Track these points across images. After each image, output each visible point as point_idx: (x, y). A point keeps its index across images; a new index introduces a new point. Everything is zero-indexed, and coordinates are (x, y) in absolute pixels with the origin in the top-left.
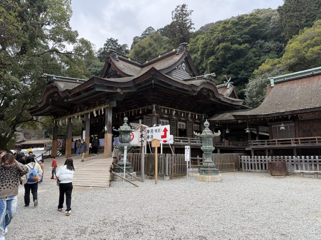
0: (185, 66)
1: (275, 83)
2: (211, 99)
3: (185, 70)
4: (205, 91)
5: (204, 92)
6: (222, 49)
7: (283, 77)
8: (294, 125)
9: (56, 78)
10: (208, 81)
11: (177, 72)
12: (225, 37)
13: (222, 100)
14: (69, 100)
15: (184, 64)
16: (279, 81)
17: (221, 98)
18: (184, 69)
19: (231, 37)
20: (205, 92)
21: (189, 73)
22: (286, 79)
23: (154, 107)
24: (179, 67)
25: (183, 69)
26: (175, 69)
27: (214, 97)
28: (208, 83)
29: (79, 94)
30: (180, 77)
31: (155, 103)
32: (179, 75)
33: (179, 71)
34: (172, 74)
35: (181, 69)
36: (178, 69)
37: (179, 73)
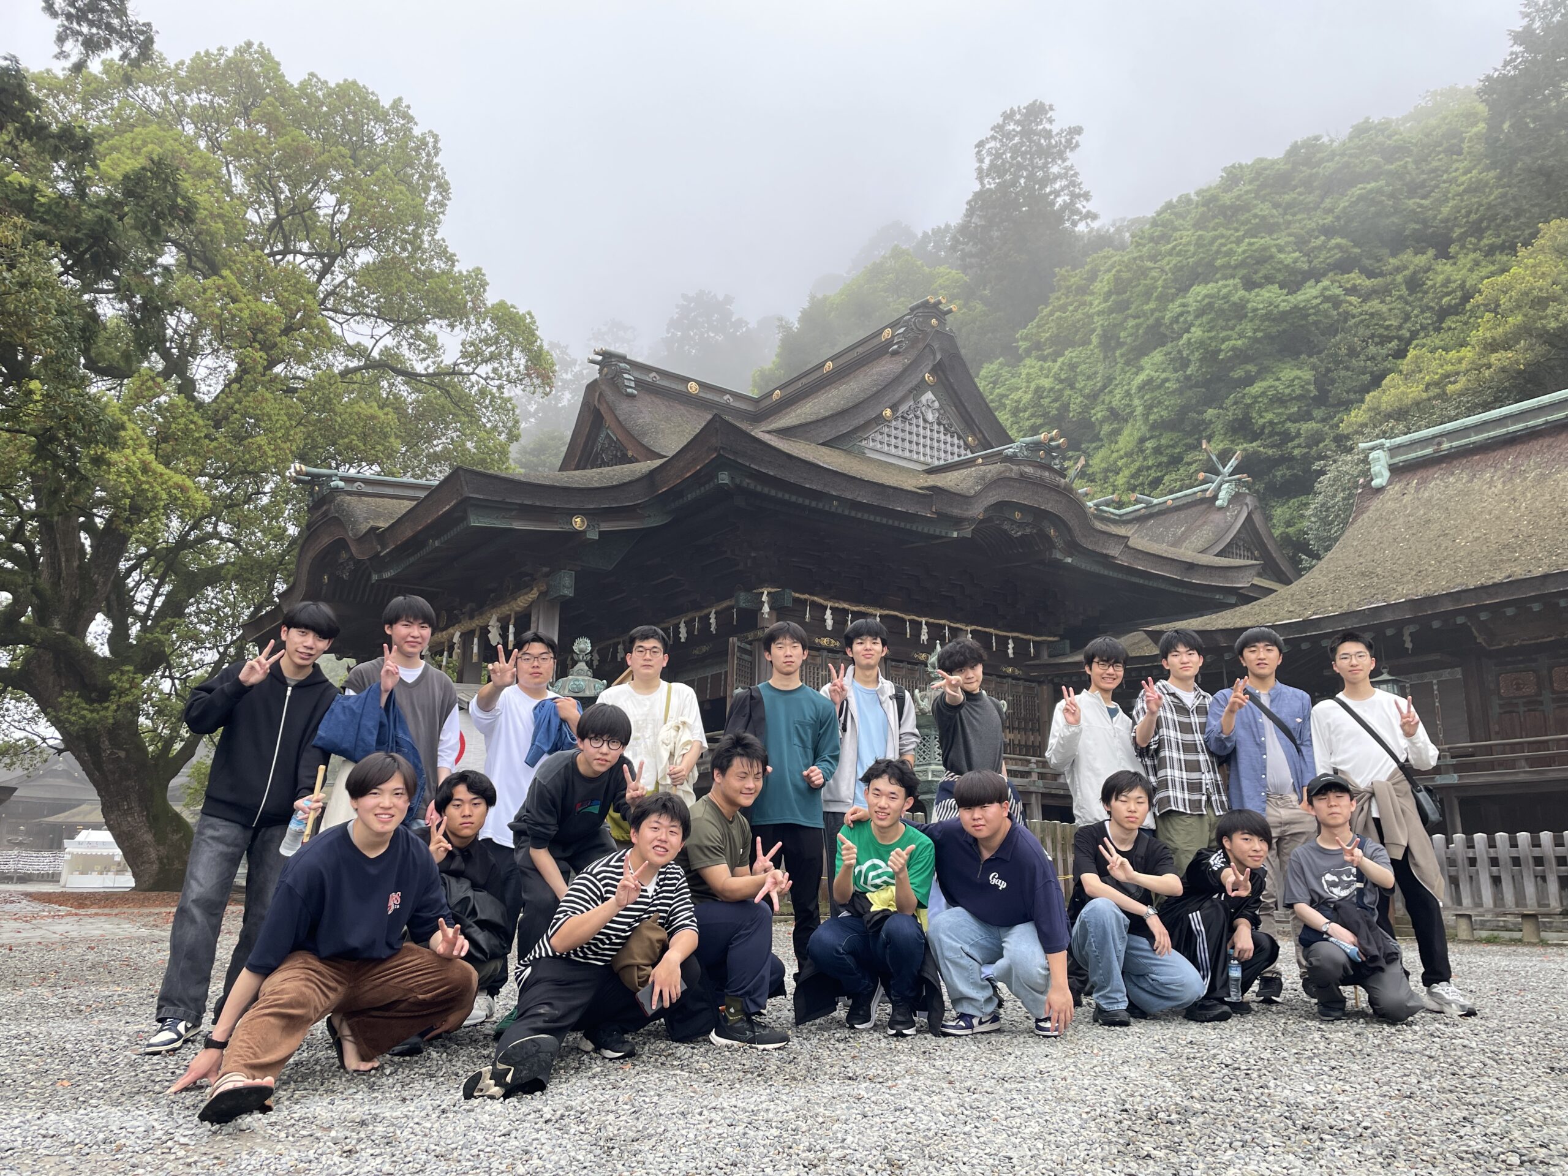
0: (937, 404)
1: (1395, 470)
2: (1058, 555)
3: (939, 424)
4: (1018, 516)
5: (1014, 522)
6: (1201, 313)
7: (1434, 437)
8: (1459, 676)
9: (341, 484)
10: (1029, 470)
11: (893, 432)
12: (1218, 252)
13: (1124, 560)
14: (386, 575)
15: (929, 396)
16: (1413, 455)
17: (1115, 551)
18: (930, 417)
19: (1244, 252)
20: (1021, 525)
21: (959, 438)
22: (1446, 446)
23: (765, 598)
24: (903, 408)
25: (925, 421)
26: (879, 419)
27: (1073, 547)
28: (1023, 478)
29: (415, 544)
30: (907, 454)
31: (772, 583)
32: (903, 449)
33: (903, 431)
34: (864, 443)
35: (917, 417)
36: (896, 419)
37: (903, 440)
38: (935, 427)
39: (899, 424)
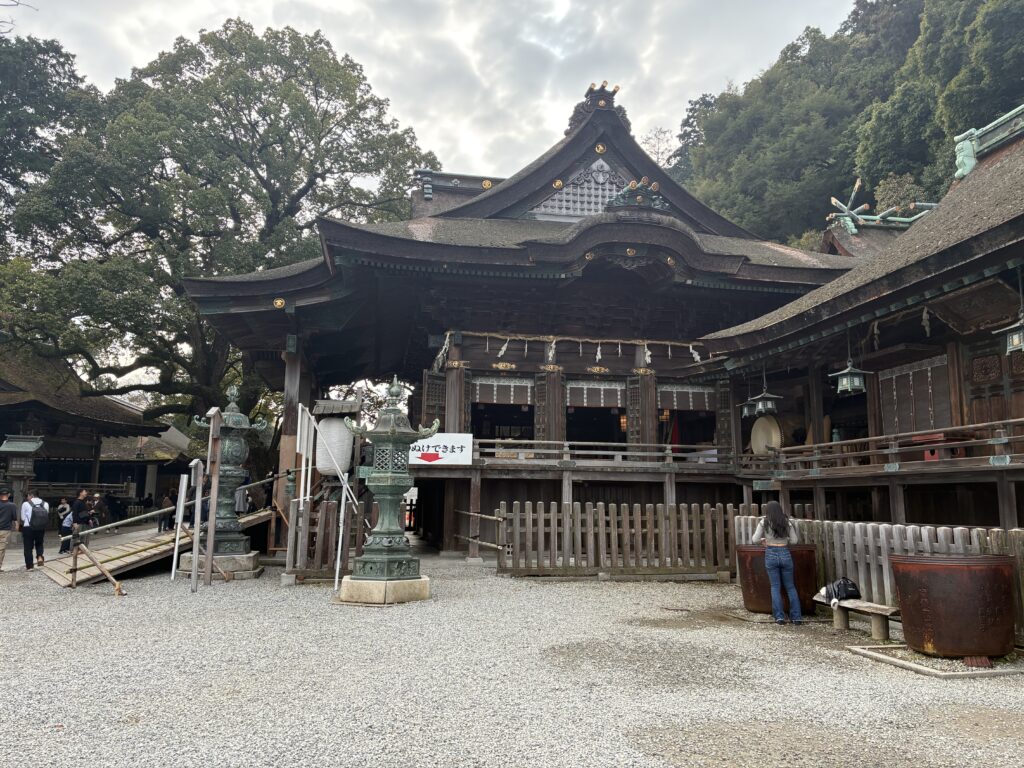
0: (607, 167)
1: (981, 156)
2: (678, 279)
3: (611, 183)
5: (626, 258)
8: (945, 361)
10: (621, 213)
11: (565, 197)
13: (746, 276)
15: (600, 163)
16: (994, 141)
17: (733, 269)
18: (602, 179)
20: (633, 259)
22: (1019, 126)
24: (574, 176)
25: (597, 183)
26: (550, 189)
30: (578, 213)
31: (453, 327)
32: (575, 209)
33: (575, 195)
34: (535, 210)
35: (589, 182)
36: (567, 186)
37: (575, 202)
38: (607, 186)
39: (570, 189)
